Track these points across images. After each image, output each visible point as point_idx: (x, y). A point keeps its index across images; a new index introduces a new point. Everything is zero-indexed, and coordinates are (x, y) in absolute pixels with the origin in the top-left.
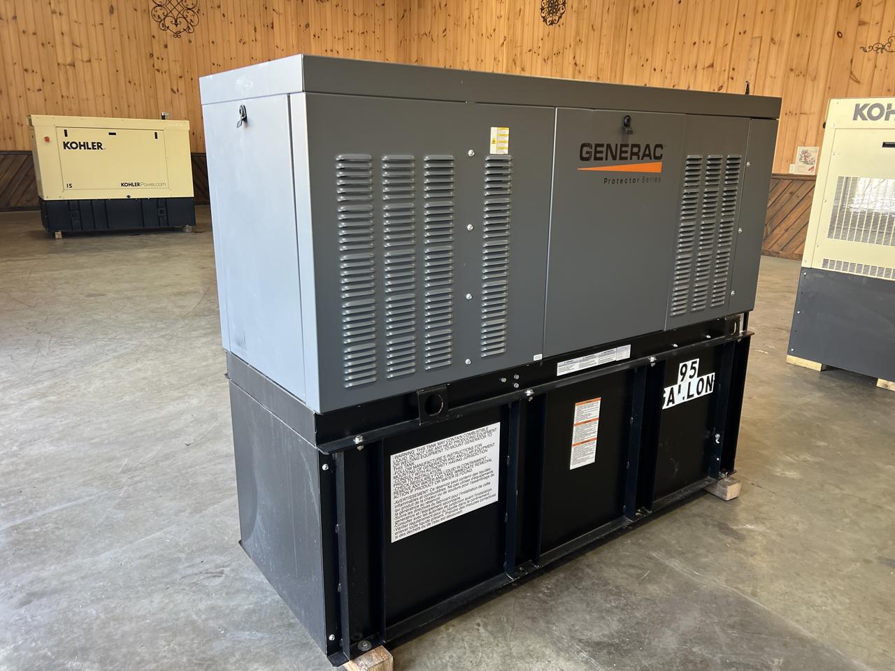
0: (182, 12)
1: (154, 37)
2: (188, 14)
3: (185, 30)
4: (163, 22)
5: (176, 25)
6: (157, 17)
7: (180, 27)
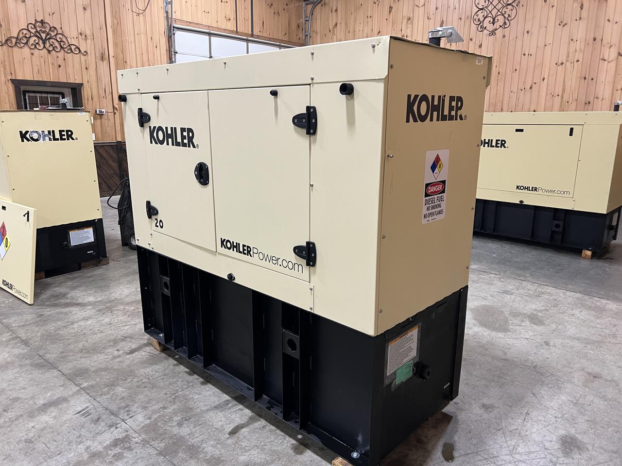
0: (501, 11)
1: (471, 40)
2: (506, 10)
3: (501, 26)
4: (481, 24)
5: (493, 24)
6: (477, 20)
7: (497, 25)
